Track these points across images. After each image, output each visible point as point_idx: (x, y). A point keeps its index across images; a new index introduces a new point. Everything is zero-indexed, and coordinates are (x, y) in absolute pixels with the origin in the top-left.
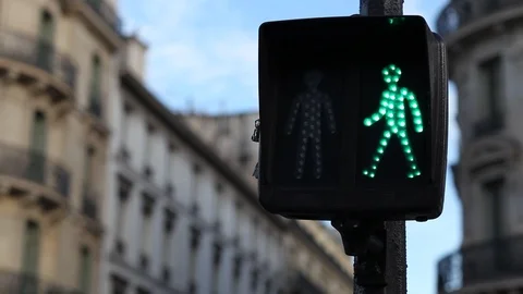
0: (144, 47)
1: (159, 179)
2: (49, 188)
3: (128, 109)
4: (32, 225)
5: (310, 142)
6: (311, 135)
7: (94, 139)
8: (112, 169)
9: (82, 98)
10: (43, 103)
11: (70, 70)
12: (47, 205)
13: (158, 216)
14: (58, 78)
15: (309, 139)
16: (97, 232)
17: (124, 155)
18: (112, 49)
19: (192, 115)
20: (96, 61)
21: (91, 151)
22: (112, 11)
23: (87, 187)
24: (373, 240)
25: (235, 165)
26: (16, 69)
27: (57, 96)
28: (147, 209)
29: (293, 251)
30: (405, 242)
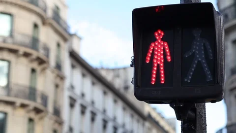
0: (80, 39)
1: (88, 98)
2: (38, 104)
3: (73, 67)
4: (31, 120)
5: (158, 66)
6: (159, 63)
7: (58, 81)
8: (66, 94)
9: (52, 62)
10: (35, 65)
11: (47, 50)
12: (37, 111)
13: (88, 115)
14: (41, 54)
15: (158, 65)
16: (60, 123)
17: (72, 87)
18: (65, 40)
19: (102, 68)
20: (59, 45)
21: (57, 86)
22: (65, 23)
23: (55, 102)
24: (190, 113)
25: (122, 91)
26: (22, 50)
27: (41, 61)
28: (83, 112)
29: (150, 129)
30: (205, 113)
